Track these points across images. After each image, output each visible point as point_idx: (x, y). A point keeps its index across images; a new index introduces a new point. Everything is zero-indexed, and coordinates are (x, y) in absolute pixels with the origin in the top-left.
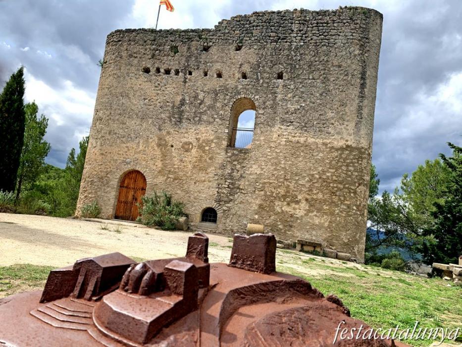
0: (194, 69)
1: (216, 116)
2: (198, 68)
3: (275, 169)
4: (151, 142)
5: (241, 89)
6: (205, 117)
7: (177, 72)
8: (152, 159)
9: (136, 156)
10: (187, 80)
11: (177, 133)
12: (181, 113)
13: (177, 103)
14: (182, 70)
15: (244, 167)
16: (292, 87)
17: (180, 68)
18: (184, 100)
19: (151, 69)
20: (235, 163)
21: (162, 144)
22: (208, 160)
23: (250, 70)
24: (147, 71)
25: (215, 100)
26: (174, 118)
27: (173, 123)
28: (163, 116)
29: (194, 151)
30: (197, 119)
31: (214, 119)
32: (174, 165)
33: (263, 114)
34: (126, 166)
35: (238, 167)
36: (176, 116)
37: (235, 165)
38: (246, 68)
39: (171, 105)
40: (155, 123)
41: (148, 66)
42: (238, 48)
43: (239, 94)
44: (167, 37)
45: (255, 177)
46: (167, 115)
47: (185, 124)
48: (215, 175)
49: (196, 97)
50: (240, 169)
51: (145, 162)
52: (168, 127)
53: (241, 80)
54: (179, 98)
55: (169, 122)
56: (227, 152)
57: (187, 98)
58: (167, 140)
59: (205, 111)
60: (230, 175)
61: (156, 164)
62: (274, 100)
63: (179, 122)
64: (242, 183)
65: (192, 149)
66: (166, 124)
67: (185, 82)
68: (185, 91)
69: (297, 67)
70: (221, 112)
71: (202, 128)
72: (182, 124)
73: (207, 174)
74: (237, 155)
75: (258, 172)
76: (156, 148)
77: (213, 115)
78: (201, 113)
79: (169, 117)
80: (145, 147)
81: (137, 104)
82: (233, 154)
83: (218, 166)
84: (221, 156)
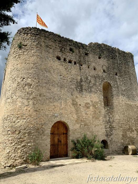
0: (84, 63)
1: (97, 89)
2: (85, 63)
3: (124, 117)
4: (69, 102)
5: (105, 77)
6: (93, 89)
7: (75, 63)
8: (70, 113)
9: (61, 111)
10: (81, 69)
11: (81, 97)
12: (81, 86)
13: (79, 80)
14: (78, 62)
15: (113, 116)
16: (121, 79)
17: (77, 61)
18: (81, 79)
19: (61, 58)
20: (109, 114)
21: (74, 104)
22: (98, 113)
23: (106, 69)
24: (59, 58)
25: (95, 81)
26: (78, 88)
27: (78, 91)
28: (72, 87)
29: (91, 108)
30: (89, 90)
31: (97, 91)
32: (83, 116)
33: (115, 90)
34: (55, 119)
35: (111, 116)
36: (79, 88)
37: (109, 115)
38: (105, 68)
39: (76, 81)
40: (69, 90)
41: (60, 56)
42: (100, 58)
43: (104, 79)
44: (67, 42)
45: (118, 121)
46: (75, 86)
47: (84, 92)
48: (103, 121)
49: (87, 78)
50: (112, 117)
51: (66, 115)
52: (76, 93)
53: (104, 73)
54: (79, 78)
55: (76, 91)
56: (105, 109)
57: (83, 78)
58: (77, 101)
59: (92, 86)
60: (109, 120)
61: (73, 116)
62: (117, 84)
63: (81, 91)
64: (114, 125)
65: (90, 107)
66: (75, 92)
67: (80, 69)
68: (81, 74)
69: (121, 71)
70: (99, 87)
71: (93, 95)
72: (83, 92)
73: (100, 121)
74: (109, 110)
75: (119, 118)
76: (72, 106)
77: (96, 88)
78: (91, 87)
79: (76, 88)
80: (65, 106)
81: (56, 78)
82: (108, 110)
83: (103, 116)
84: (103, 111)
